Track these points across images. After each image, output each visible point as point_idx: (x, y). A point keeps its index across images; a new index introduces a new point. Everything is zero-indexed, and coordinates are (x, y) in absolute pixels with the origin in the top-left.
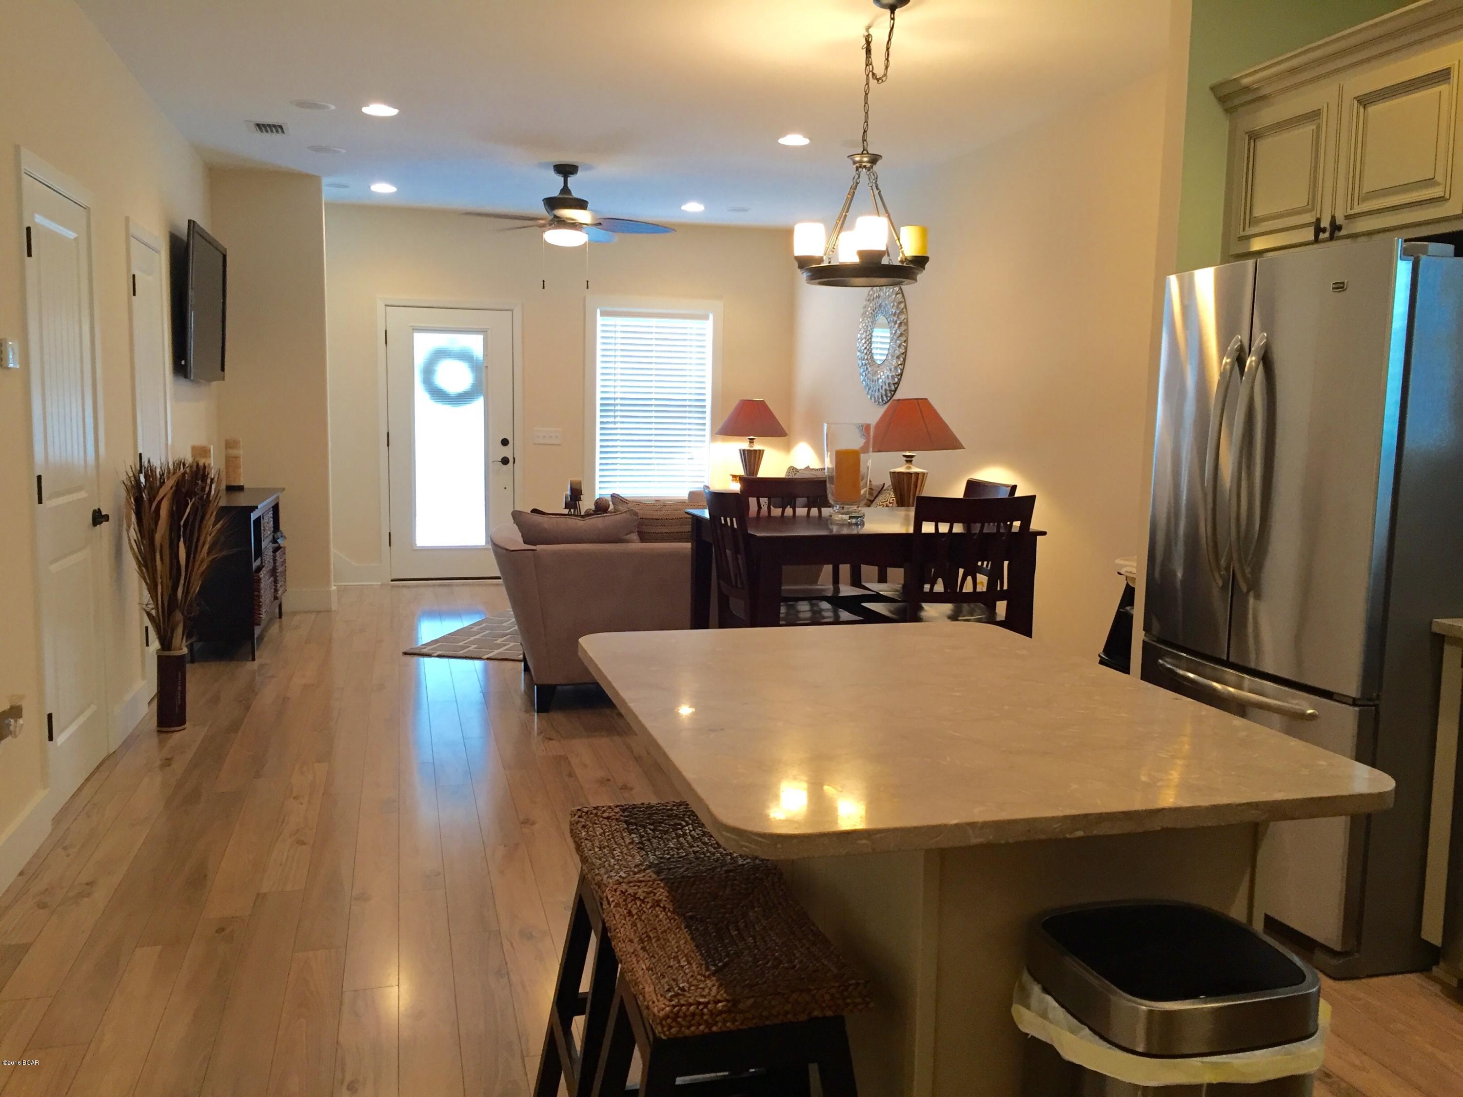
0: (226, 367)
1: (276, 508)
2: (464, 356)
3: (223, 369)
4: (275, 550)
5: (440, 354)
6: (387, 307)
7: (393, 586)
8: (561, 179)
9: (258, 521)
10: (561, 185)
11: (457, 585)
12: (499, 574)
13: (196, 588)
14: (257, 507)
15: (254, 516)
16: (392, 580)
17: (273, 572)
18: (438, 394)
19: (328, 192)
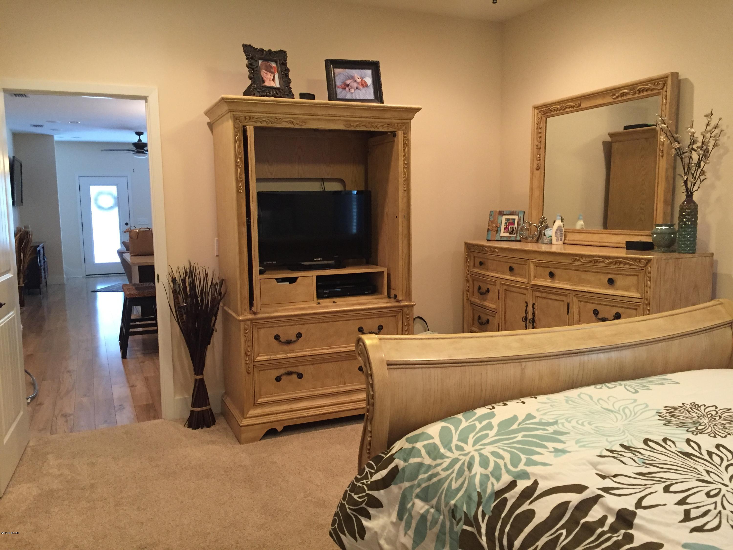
0: (23, 201)
1: (43, 248)
2: (110, 194)
3: (22, 202)
4: (44, 262)
5: (100, 193)
6: (80, 178)
7: (87, 278)
8: (138, 136)
9: (39, 251)
10: (138, 139)
11: (111, 276)
12: (124, 272)
13: (26, 266)
14: (39, 246)
15: (38, 249)
16: (87, 275)
17: (44, 269)
18: (100, 207)
19: (57, 138)
